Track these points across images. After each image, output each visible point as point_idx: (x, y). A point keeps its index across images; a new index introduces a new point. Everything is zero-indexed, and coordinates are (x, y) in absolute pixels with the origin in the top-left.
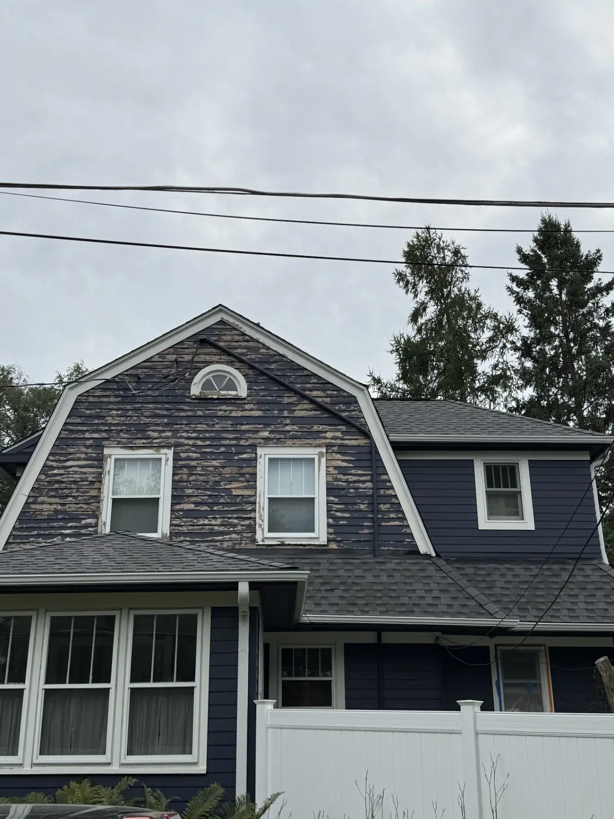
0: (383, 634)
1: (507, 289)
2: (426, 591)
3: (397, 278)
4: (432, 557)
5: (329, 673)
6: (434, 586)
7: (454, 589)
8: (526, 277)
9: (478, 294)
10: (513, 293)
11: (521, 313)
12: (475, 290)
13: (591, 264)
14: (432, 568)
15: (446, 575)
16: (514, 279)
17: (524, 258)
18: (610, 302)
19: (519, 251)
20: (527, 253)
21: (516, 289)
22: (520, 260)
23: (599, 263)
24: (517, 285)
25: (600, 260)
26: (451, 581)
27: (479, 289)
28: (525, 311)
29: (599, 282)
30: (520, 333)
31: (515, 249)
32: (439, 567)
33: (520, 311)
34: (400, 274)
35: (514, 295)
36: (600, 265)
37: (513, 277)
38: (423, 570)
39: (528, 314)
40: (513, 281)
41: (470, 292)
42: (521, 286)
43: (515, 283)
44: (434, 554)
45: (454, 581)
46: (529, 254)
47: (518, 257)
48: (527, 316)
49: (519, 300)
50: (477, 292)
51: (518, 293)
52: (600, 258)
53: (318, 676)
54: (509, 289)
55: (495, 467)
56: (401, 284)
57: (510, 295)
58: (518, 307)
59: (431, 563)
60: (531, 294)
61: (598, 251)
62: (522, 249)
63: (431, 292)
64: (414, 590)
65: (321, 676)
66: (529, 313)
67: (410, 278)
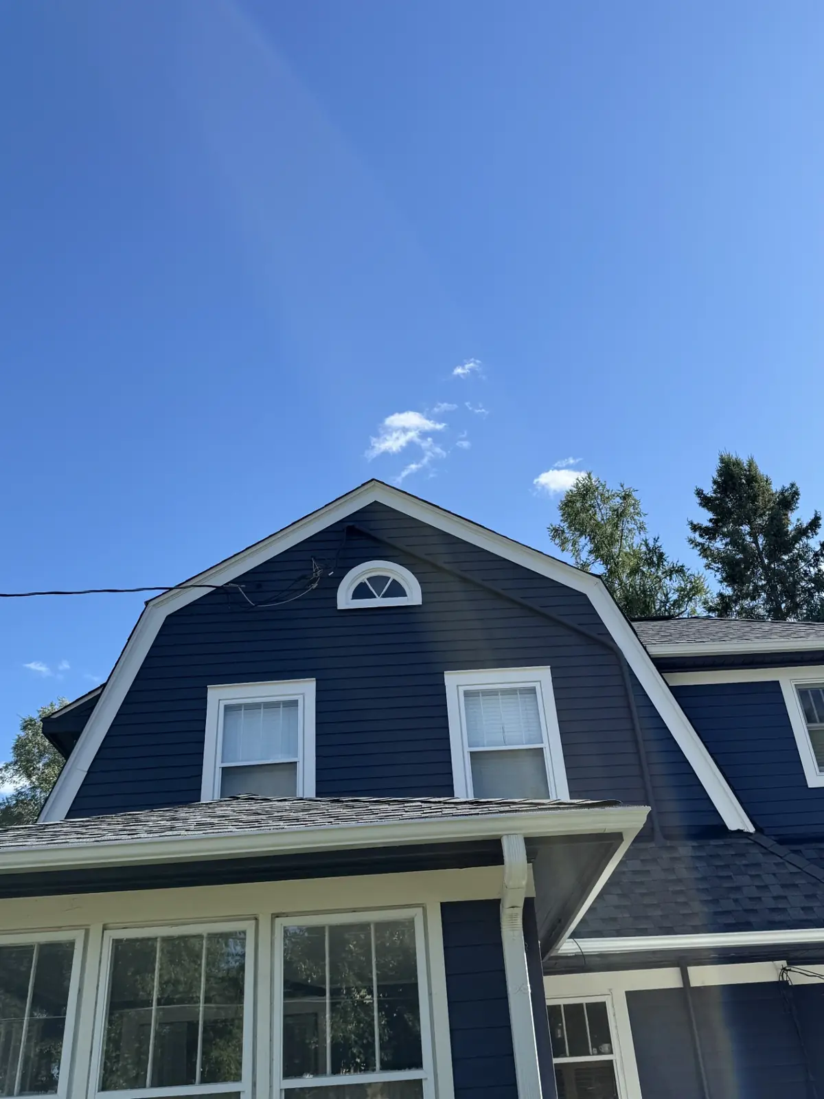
0: (692, 970)
1: (689, 541)
2: (758, 887)
3: (552, 534)
4: (750, 834)
5: (605, 1047)
6: (769, 880)
7: (803, 882)
8: (710, 525)
9: (658, 544)
10: (696, 546)
11: (709, 568)
12: (654, 539)
13: (788, 500)
14: (755, 851)
15: (781, 861)
16: (695, 528)
17: (706, 502)
18: (819, 543)
19: (699, 493)
20: (709, 496)
21: (700, 540)
22: (700, 504)
23: (797, 499)
24: (701, 536)
25: (798, 495)
26: (795, 870)
27: (658, 538)
28: (715, 565)
29: (798, 524)
30: (711, 594)
31: (693, 490)
32: (766, 848)
33: (708, 566)
34: (556, 530)
35: (699, 548)
36: (798, 501)
37: (695, 526)
38: (742, 855)
39: (719, 568)
40: (695, 531)
41: (648, 542)
42: (706, 535)
43: (697, 533)
44: (752, 829)
45: (799, 868)
46: (712, 497)
47: (698, 500)
48: (717, 571)
49: (705, 552)
50: (657, 541)
51: (703, 545)
52: (796, 493)
53: (588, 1054)
54: (692, 541)
55: (812, 690)
56: (557, 541)
57: (693, 548)
58: (705, 561)
59: (750, 844)
60: (719, 544)
61: (793, 485)
62: (702, 491)
63: (596, 551)
64: (738, 889)
65: (593, 1055)
66: (720, 566)
67: (568, 535)
